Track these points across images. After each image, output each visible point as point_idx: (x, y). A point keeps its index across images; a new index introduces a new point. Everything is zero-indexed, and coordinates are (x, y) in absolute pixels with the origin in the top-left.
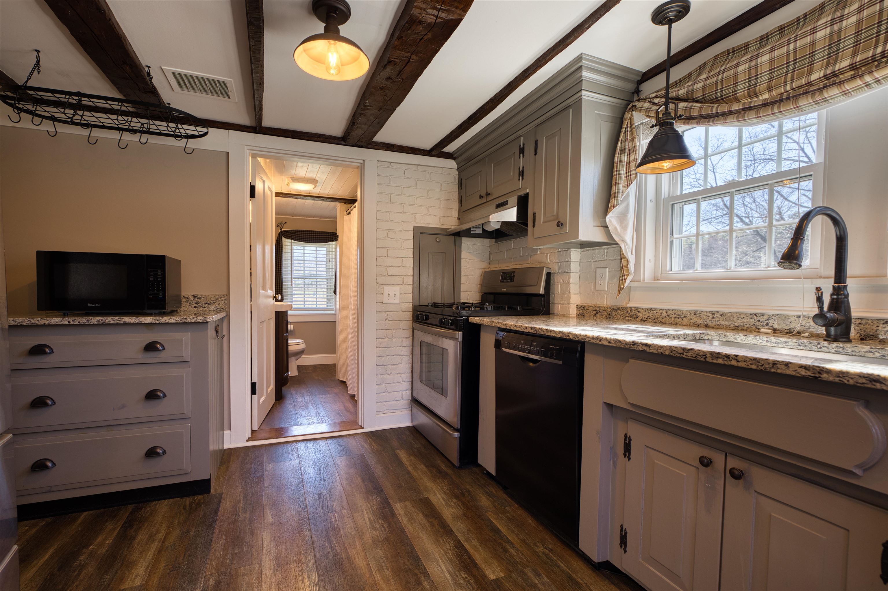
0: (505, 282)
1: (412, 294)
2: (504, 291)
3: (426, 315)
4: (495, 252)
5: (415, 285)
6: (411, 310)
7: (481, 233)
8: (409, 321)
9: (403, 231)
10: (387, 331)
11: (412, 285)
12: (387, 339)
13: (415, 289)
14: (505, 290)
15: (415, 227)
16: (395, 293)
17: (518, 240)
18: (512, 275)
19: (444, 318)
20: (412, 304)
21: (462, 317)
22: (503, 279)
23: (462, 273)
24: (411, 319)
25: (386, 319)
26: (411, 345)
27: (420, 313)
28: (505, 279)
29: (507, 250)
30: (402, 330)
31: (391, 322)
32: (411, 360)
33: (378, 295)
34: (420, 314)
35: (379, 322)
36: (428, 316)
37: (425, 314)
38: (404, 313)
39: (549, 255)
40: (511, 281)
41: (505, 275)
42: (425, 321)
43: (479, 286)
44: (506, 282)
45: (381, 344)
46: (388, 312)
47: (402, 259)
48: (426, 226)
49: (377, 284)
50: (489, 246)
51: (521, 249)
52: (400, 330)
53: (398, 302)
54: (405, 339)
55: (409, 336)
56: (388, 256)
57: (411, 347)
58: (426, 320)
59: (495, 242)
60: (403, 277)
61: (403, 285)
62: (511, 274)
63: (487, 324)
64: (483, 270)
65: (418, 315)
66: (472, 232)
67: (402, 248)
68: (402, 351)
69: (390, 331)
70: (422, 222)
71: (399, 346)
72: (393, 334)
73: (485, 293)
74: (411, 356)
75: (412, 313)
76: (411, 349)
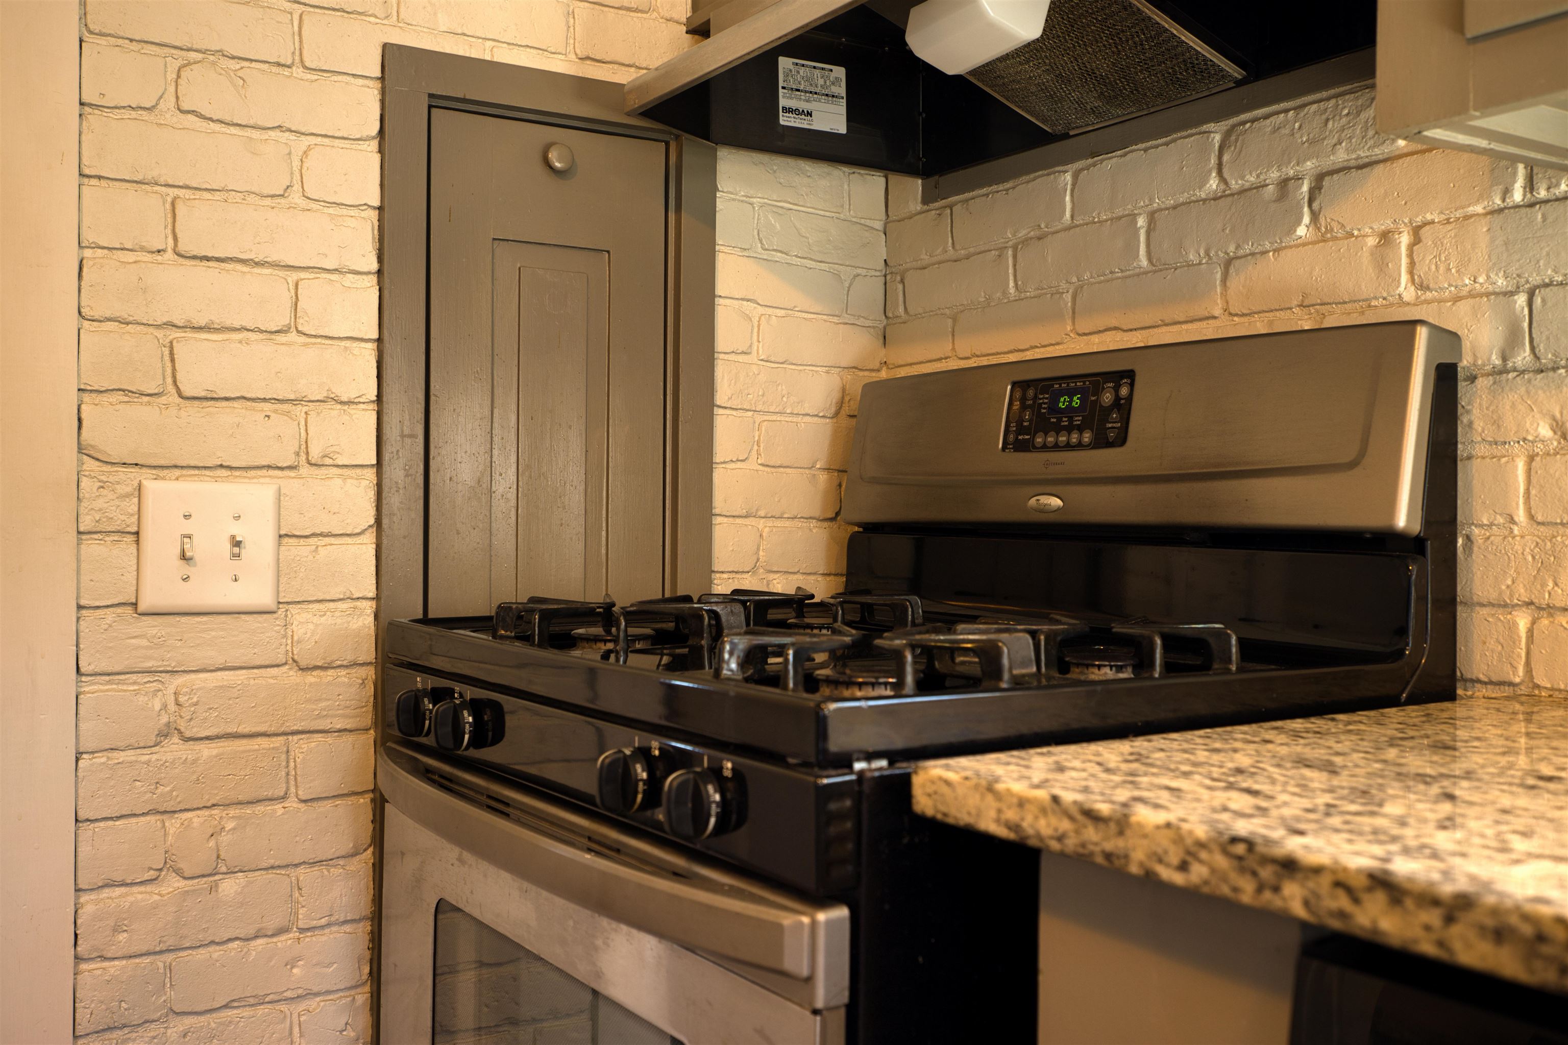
0: (1045, 448)
1: (369, 540)
2: (1043, 510)
3: (476, 706)
4: (925, 258)
5: (395, 472)
6: (368, 652)
7: (843, 130)
8: (350, 738)
9: (298, 71)
10: (173, 824)
11: (371, 474)
12: (174, 883)
13: (393, 500)
14: (1056, 502)
15: (389, 52)
16: (239, 531)
17: (1110, 163)
18: (1107, 398)
19: (643, 753)
20: (369, 608)
21: (844, 762)
22: (1021, 430)
23: (723, 392)
24: (368, 720)
25: (164, 734)
26: (365, 906)
27: (432, 682)
28: (1042, 425)
29: (1026, 241)
30: (292, 803)
31: (207, 751)
32: (364, 1020)
33: (93, 549)
34: (437, 695)
35: (101, 759)
36: (497, 708)
37: (470, 692)
38: (311, 678)
39: (1405, 240)
40: (1102, 442)
41: (1044, 398)
42: (473, 753)
43: (823, 477)
44: (1056, 447)
45: (117, 930)
46: (180, 680)
47: (294, 276)
48: (474, 54)
49: (89, 464)
50: (879, 225)
51: (1141, 222)
52: (278, 808)
53: (264, 597)
54: (315, 871)
55: (349, 846)
56: (181, 248)
57: (367, 926)
58: (478, 741)
59: (926, 200)
60: (299, 411)
61: (305, 470)
62: (1098, 390)
63: (1167, 874)
64: (849, 377)
65: (416, 697)
66: (785, 120)
67: (295, 197)
68: (292, 963)
69: (196, 819)
70: (444, 22)
71: (272, 924)
72: (225, 838)
73: (871, 528)
74: (362, 997)
75: (370, 673)
76: (363, 941)
